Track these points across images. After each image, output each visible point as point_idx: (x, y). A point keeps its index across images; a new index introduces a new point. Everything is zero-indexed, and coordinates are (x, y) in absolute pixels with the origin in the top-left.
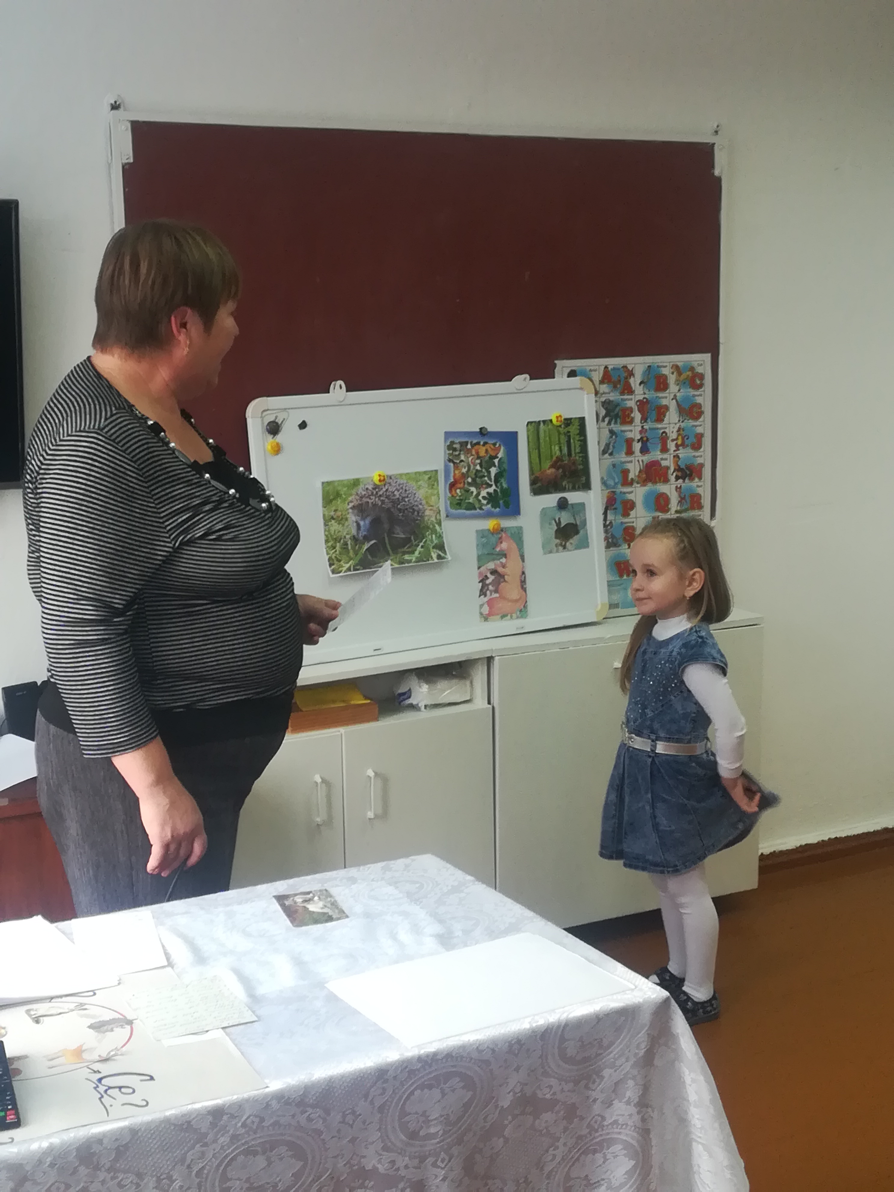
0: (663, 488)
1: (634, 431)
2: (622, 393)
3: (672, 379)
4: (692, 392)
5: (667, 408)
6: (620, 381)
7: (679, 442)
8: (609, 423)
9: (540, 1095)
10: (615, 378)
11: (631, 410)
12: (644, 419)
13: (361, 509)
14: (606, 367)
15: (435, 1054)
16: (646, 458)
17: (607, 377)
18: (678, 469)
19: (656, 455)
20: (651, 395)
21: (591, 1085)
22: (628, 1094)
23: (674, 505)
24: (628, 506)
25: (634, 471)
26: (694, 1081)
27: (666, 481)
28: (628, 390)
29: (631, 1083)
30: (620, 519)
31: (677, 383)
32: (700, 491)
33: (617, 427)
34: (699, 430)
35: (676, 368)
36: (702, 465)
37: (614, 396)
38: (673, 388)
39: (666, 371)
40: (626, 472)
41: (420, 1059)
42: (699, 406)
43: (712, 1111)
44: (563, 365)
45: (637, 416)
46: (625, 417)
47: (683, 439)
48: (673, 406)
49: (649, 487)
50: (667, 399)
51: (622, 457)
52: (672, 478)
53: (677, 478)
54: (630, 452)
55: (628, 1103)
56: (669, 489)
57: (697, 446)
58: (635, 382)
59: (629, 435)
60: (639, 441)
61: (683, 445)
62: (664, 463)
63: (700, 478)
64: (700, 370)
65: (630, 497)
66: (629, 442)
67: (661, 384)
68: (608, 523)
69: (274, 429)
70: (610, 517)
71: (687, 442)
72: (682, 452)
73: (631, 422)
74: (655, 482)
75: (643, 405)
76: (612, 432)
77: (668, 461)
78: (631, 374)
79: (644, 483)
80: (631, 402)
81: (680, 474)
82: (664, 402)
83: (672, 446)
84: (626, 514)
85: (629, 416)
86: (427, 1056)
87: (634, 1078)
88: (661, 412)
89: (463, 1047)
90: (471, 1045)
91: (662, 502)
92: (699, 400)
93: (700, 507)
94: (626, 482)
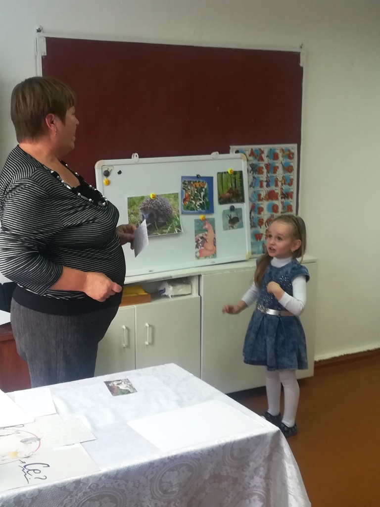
0: (276, 202)
1: (263, 177)
2: (259, 161)
3: (280, 155)
4: (288, 160)
5: (278, 167)
6: (258, 156)
7: (283, 182)
8: (253, 174)
9: (222, 474)
10: (255, 154)
11: (262, 168)
12: (268, 172)
13: (144, 210)
14: (252, 149)
15: (176, 456)
16: (269, 189)
17: (252, 153)
18: (282, 194)
19: (273, 188)
20: (271, 161)
21: (244, 470)
22: (261, 473)
24: (260, 210)
25: (263, 194)
26: (289, 467)
27: (277, 199)
28: (261, 159)
29: (262, 469)
30: (257, 215)
31: (283, 157)
32: (292, 204)
33: (256, 175)
34: (292, 177)
35: (282, 150)
36: (292, 193)
37: (255, 162)
38: (281, 158)
39: (278, 151)
40: (259, 195)
41: (169, 458)
42: (292, 167)
43: (297, 481)
44: (233, 148)
45: (265, 170)
47: (285, 181)
48: (280, 167)
49: (270, 201)
50: (278, 163)
51: (258, 188)
52: (280, 198)
53: (282, 198)
54: (262, 186)
55: (261, 477)
56: (278, 203)
57: (290, 184)
58: (264, 156)
59: (261, 179)
60: (265, 181)
61: (285, 184)
62: (276, 191)
63: (292, 197)
64: (292, 151)
65: (262, 206)
66: (261, 182)
67: (275, 157)
68: (252, 217)
69: (107, 174)
70: (253, 214)
71: (286, 182)
72: (284, 187)
73: (262, 173)
74: (272, 199)
75: (267, 166)
76: (254, 177)
77: (278, 191)
78: (262, 152)
79: (267, 200)
81: (283, 196)
82: (277, 165)
83: (280, 184)
84: (259, 213)
85: (261, 170)
86: (172, 457)
87: (263, 467)
88: (275, 169)
89: (188, 453)
90: (192, 452)
91: (275, 209)
92: (292, 164)
93: (291, 210)
94: (260, 199)
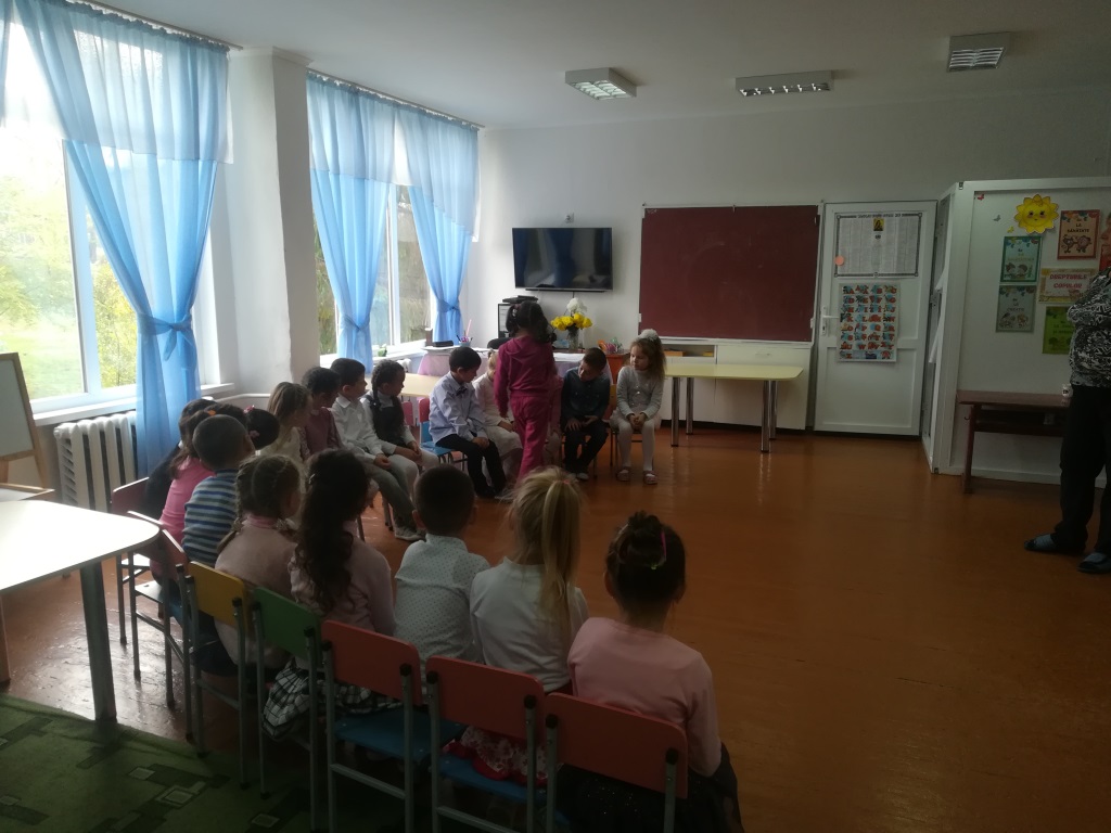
23: (882, 328)
46: (865, 301)
80: (867, 296)
